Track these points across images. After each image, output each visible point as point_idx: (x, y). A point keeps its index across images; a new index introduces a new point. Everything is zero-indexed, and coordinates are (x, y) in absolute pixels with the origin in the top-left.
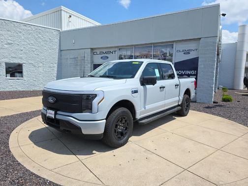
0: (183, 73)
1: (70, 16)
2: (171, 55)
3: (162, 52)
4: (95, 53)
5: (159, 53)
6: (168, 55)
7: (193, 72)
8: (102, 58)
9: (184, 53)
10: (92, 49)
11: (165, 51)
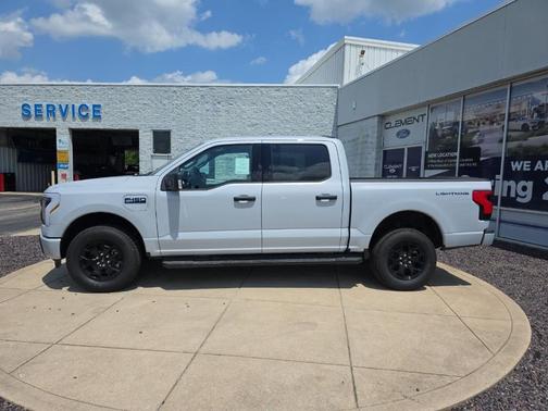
1: (363, 53)
4: (388, 126)
8: (398, 134)
10: (382, 117)
11: (543, 100)
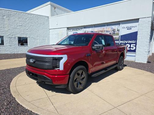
0: (127, 42)
1: (55, 8)
2: (118, 30)
3: (112, 28)
5: (110, 29)
6: (116, 30)
7: (133, 42)
8: (74, 33)
9: (127, 29)
10: (68, 28)
11: (114, 28)
